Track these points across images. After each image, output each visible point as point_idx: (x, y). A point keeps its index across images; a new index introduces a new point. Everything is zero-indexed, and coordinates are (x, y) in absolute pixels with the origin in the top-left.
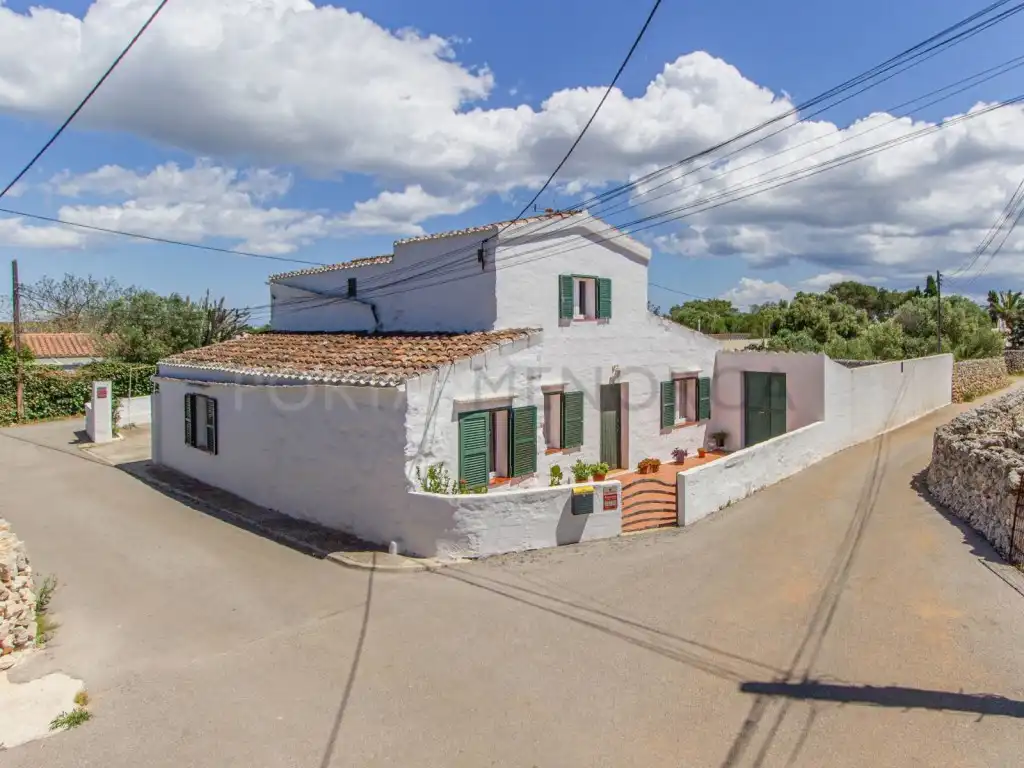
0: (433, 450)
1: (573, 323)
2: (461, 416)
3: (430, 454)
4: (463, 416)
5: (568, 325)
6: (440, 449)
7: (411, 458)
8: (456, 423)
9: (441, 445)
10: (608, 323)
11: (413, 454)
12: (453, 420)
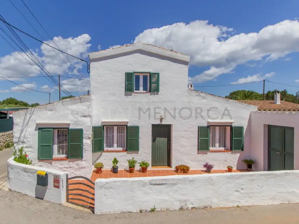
0: (25, 140)
1: (133, 94)
2: (39, 129)
3: (23, 142)
4: (41, 129)
5: (131, 95)
6: (28, 141)
7: (16, 143)
8: (37, 131)
9: (30, 140)
10: (158, 94)
11: (16, 141)
12: (35, 130)
